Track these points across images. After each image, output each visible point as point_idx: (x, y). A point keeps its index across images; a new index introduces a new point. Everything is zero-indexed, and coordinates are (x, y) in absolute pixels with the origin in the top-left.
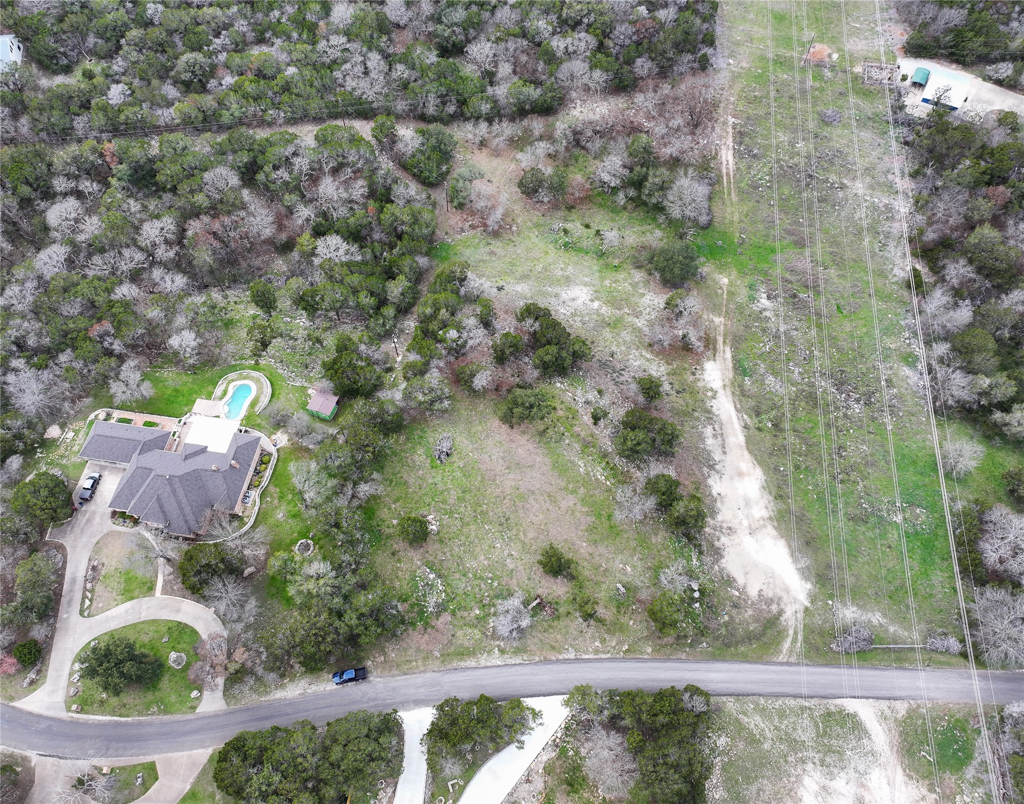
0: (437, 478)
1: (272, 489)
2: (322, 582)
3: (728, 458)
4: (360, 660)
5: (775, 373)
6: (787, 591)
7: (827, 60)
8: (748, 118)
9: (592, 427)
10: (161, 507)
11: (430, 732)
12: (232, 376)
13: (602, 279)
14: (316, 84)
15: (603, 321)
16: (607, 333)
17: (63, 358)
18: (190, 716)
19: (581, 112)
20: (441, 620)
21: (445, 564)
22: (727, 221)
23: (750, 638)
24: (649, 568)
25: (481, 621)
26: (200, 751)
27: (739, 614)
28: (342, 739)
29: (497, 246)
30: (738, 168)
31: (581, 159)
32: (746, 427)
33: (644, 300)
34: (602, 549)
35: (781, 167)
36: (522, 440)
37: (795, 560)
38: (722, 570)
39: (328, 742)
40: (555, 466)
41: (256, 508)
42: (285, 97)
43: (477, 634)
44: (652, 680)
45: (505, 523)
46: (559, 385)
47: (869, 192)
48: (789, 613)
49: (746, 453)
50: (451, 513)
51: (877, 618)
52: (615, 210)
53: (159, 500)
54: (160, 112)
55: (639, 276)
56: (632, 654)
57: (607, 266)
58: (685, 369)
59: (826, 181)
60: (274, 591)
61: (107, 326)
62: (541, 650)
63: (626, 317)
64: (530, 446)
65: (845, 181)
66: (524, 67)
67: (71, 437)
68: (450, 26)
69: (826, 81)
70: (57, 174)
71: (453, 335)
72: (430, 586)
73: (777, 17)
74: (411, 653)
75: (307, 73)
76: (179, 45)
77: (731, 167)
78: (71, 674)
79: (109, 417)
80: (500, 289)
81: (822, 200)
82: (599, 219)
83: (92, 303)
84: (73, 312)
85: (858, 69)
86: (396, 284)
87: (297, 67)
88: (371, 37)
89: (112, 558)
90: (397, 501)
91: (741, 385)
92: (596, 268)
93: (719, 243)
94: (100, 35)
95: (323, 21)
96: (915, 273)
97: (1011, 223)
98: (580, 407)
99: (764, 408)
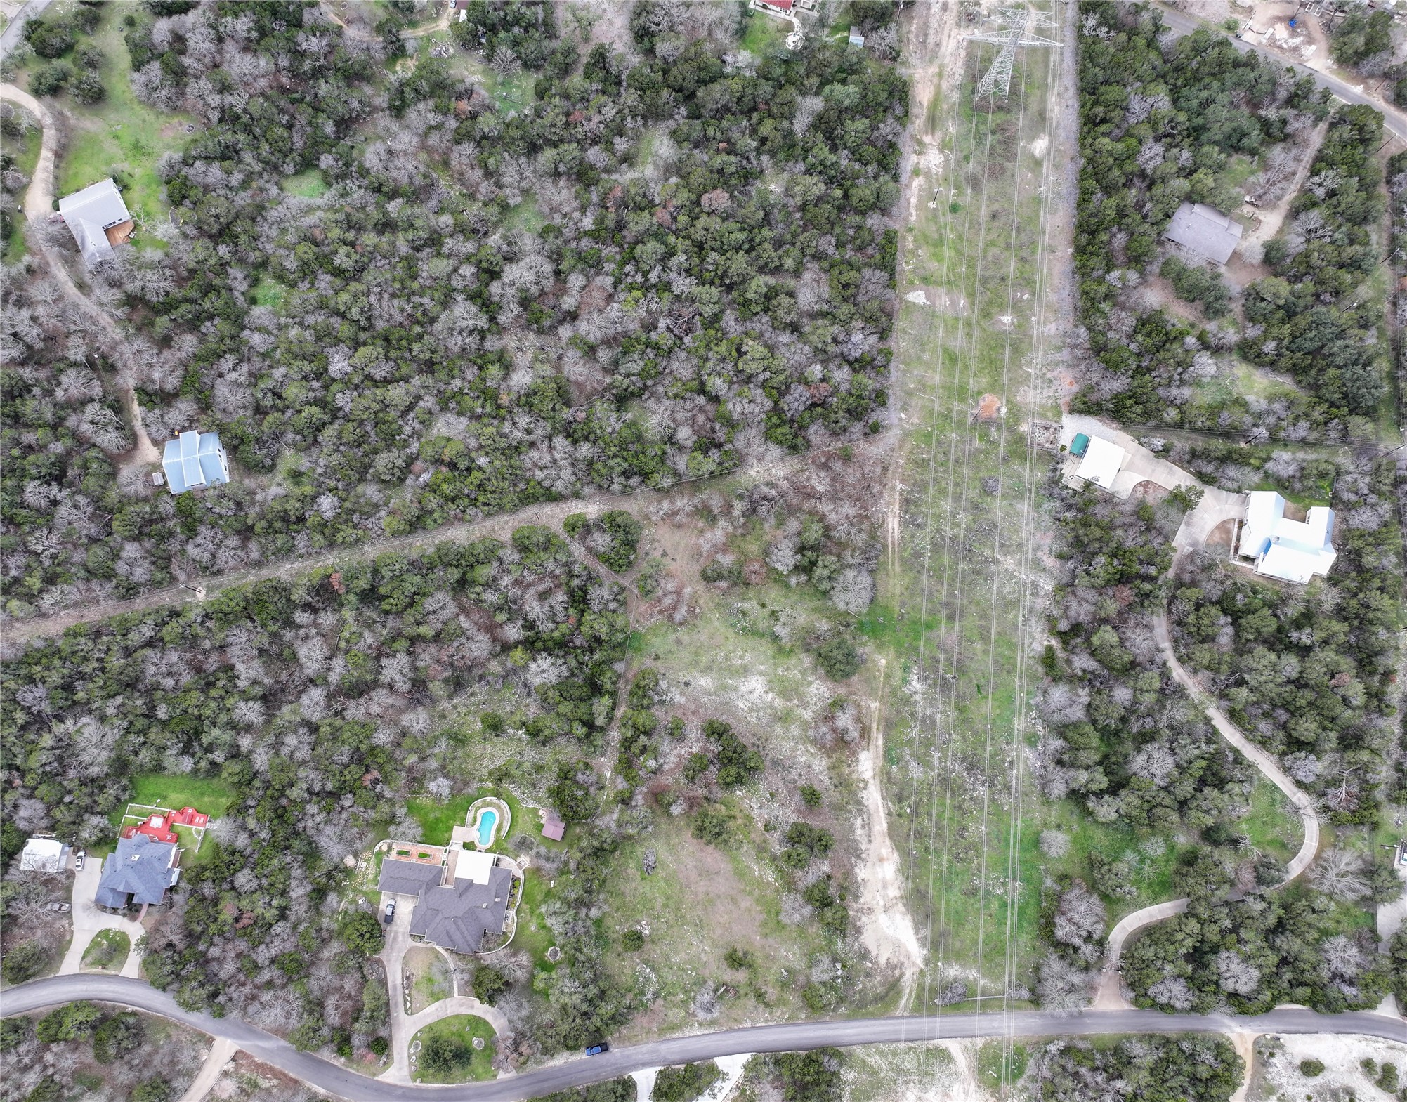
0: (645, 888)
3: (872, 846)
4: (603, 1038)
5: (918, 759)
6: (908, 957)
7: (995, 415)
8: (915, 484)
9: (765, 832)
10: (450, 937)
12: (478, 803)
13: (775, 666)
15: (775, 715)
16: (779, 729)
17: (347, 801)
18: (494, 1082)
19: (758, 472)
20: (657, 1004)
21: (657, 961)
22: (889, 595)
24: (806, 953)
25: (685, 1003)
27: (870, 981)
29: (683, 634)
30: (902, 537)
31: (757, 525)
32: (889, 814)
33: (811, 688)
34: (771, 941)
35: (942, 537)
37: (917, 931)
38: (860, 946)
41: (515, 923)
43: (682, 1013)
44: (806, 1040)
45: (699, 924)
46: (739, 793)
47: (1018, 568)
48: (908, 974)
50: (658, 918)
51: (972, 974)
52: (788, 592)
53: (448, 933)
55: (807, 661)
56: (791, 1021)
58: (842, 762)
59: (981, 554)
61: (375, 773)
62: (727, 1022)
63: (795, 709)
64: (716, 855)
65: (998, 556)
66: (702, 427)
67: (364, 866)
68: (627, 376)
69: (992, 443)
70: (296, 606)
71: (652, 764)
72: (647, 979)
73: (952, 358)
74: (637, 1029)
75: (497, 463)
76: (373, 434)
77: (896, 535)
78: (410, 1056)
79: (390, 849)
80: (687, 684)
81: (977, 573)
82: (774, 595)
83: (358, 748)
84: (345, 760)
85: (1023, 428)
86: (601, 706)
87: (487, 454)
88: (553, 409)
89: (419, 970)
90: (617, 910)
91: (888, 773)
92: (770, 653)
93: (881, 620)
94: (297, 432)
95: (504, 385)
96: (1050, 649)
97: (1132, 622)
98: (755, 814)
99: (905, 794)
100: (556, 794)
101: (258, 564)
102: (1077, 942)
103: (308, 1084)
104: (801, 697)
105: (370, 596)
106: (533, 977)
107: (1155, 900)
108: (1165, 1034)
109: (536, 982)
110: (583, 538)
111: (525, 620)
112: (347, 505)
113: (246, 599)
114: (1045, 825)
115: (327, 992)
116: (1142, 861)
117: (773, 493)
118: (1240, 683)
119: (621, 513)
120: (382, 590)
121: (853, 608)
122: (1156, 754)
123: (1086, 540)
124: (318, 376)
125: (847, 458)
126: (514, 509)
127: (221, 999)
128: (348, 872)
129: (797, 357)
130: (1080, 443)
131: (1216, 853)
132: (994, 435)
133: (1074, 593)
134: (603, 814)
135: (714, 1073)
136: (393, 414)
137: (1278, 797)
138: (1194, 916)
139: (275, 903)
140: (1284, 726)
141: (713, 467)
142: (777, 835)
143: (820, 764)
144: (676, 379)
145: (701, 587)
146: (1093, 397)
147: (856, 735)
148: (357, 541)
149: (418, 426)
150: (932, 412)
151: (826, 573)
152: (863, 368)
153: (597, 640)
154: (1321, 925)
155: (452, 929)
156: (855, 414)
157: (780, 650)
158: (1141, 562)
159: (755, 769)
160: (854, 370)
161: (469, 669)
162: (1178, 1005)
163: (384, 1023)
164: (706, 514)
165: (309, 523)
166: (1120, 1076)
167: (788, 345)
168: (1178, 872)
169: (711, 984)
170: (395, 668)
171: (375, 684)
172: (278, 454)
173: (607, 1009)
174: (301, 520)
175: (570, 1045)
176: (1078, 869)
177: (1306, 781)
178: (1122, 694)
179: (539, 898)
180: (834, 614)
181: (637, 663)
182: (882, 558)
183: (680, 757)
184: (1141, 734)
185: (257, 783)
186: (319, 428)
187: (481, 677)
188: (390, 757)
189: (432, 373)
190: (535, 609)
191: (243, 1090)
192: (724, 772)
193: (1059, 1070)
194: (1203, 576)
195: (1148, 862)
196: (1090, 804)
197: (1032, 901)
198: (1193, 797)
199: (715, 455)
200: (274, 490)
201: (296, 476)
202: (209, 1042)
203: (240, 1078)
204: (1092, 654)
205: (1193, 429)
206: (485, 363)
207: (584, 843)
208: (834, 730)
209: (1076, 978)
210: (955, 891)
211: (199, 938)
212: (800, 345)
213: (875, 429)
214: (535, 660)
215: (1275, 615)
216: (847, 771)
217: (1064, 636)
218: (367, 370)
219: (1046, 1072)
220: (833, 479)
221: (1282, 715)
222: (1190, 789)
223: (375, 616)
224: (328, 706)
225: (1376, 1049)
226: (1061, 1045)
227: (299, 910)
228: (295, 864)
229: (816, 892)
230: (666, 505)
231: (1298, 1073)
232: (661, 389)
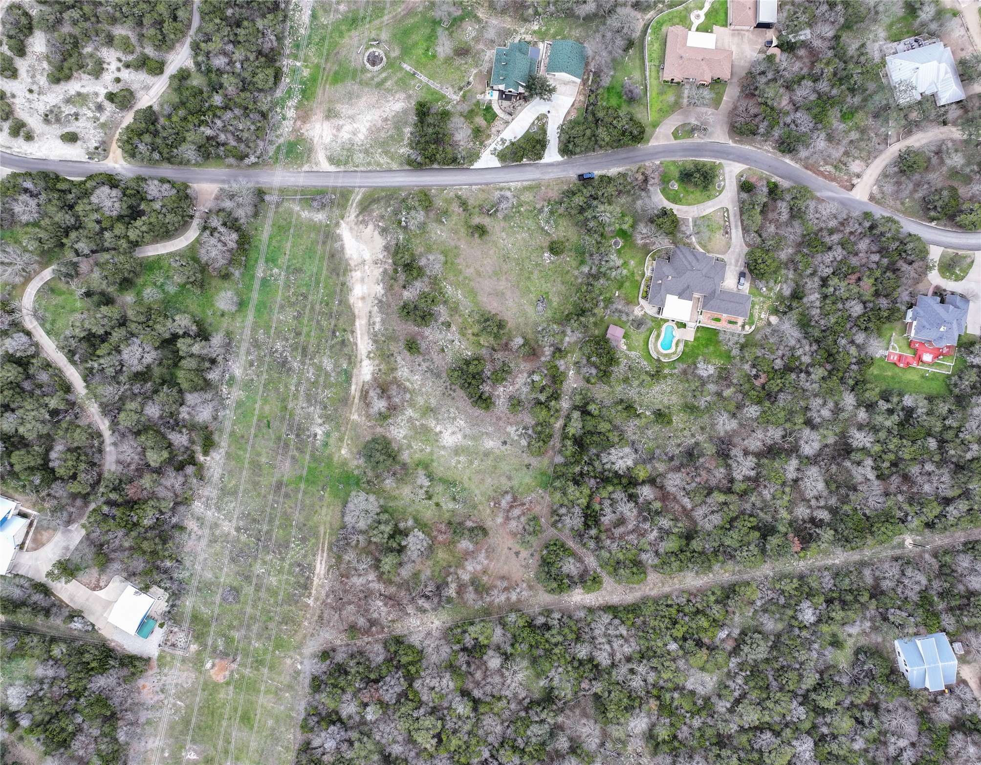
3: (368, 309)
4: (581, 184)
6: (351, 229)
7: (217, 662)
8: (297, 602)
12: (675, 358)
13: (431, 453)
15: (435, 414)
16: (433, 402)
17: (779, 364)
18: (663, 159)
20: (541, 205)
21: (540, 234)
22: (332, 508)
23: (378, 200)
24: (427, 233)
25: (520, 204)
26: (654, 144)
27: (381, 213)
29: (506, 484)
30: (314, 556)
32: (353, 332)
33: (404, 433)
34: (453, 243)
35: (280, 553)
37: (342, 247)
38: (386, 237)
41: (646, 266)
43: (522, 197)
46: (469, 353)
47: (220, 522)
48: (353, 217)
49: (356, 312)
50: (537, 265)
51: (305, 214)
55: (406, 456)
56: (443, 188)
58: (385, 374)
59: (249, 536)
61: (758, 384)
62: (490, 190)
63: (418, 418)
65: (235, 534)
66: (478, 668)
67: (762, 315)
68: (542, 721)
69: (224, 635)
70: (829, 525)
71: (536, 378)
72: (547, 222)
73: (246, 719)
74: (556, 188)
75: (660, 644)
76: (771, 678)
77: (319, 558)
78: (724, 180)
79: (743, 327)
80: (505, 443)
81: (254, 521)
82: (428, 513)
83: (773, 403)
84: (781, 396)
85: (194, 648)
86: (575, 427)
87: (669, 653)
88: (610, 692)
89: (719, 238)
90: (568, 272)
91: (350, 363)
92: (435, 464)
93: (341, 486)
94: (837, 683)
95: (654, 718)
96: (206, 453)
97: (133, 467)
98: (457, 336)
99: (338, 347)
100: (612, 360)
101: (863, 564)
102: (222, 229)
103: (797, 166)
104: (413, 427)
105: (766, 531)
106: (633, 226)
107: (160, 257)
108: (170, 166)
109: (631, 221)
110: (586, 571)
111: (636, 503)
112: (790, 613)
113: (872, 533)
114: (233, 316)
115: (788, 223)
116: (162, 285)
117: (421, 602)
118: (54, 413)
119: (552, 591)
120: (757, 534)
121: (362, 495)
122: (136, 362)
123: (157, 540)
124: (822, 738)
125: (353, 629)
126: (645, 600)
127: (867, 224)
128: (775, 311)
129: (388, 729)
130: (146, 629)
131: (104, 286)
132: (220, 643)
133: (176, 496)
134: (576, 343)
135: (502, 156)
136: (754, 695)
137: (48, 326)
138: (132, 242)
139: (831, 289)
140: (28, 377)
141: (471, 629)
142: (442, 319)
143: (403, 373)
144: (498, 715)
145: (489, 524)
146: (125, 672)
147: (372, 394)
148: (780, 580)
149: (730, 683)
150: (271, 668)
151: (382, 527)
152: (329, 715)
153: (577, 483)
154: (37, 230)
155: (694, 263)
156: (341, 670)
157: (426, 467)
158: (114, 518)
159: (454, 370)
160: (337, 713)
161: (682, 465)
162: (156, 182)
163: (743, 202)
164: (480, 588)
165: (822, 599)
166: (209, 138)
167: (395, 742)
168: (137, 275)
169: (500, 215)
170: (744, 468)
171: (758, 455)
172: (853, 665)
173: (578, 200)
174: (829, 601)
175: (606, 180)
176: (214, 283)
177: (21, 334)
178: (153, 411)
179: (627, 284)
180: (379, 493)
181: (543, 463)
182: (334, 538)
183: (513, 384)
184: (145, 381)
185: (851, 382)
186: (819, 687)
187: (672, 459)
188: (746, 394)
189: (719, 735)
190: (627, 510)
191: (845, 164)
192: (480, 367)
193: (251, 145)
194: (64, 501)
195: (159, 283)
196: (194, 328)
197: (252, 262)
198: (113, 328)
199: (468, 641)
200: (854, 630)
201: (836, 643)
202: (872, 198)
203: (847, 173)
204: (170, 445)
205: (43, 636)
206: (671, 742)
207: (592, 320)
208: (389, 398)
209: (228, 204)
210: (309, 273)
211: (887, 269)
212: (384, 741)
213: (325, 655)
214: (628, 468)
215: (12, 465)
216: (382, 367)
217: (192, 461)
218: (778, 741)
219: (261, 144)
220: (367, 611)
221: (27, 385)
222: (114, 334)
223: (761, 514)
224: (797, 440)
225: (20, 147)
226: (247, 161)
227: (812, 284)
228: (817, 318)
229: (415, 275)
230: (514, 597)
231: (81, 135)
232: (513, 706)
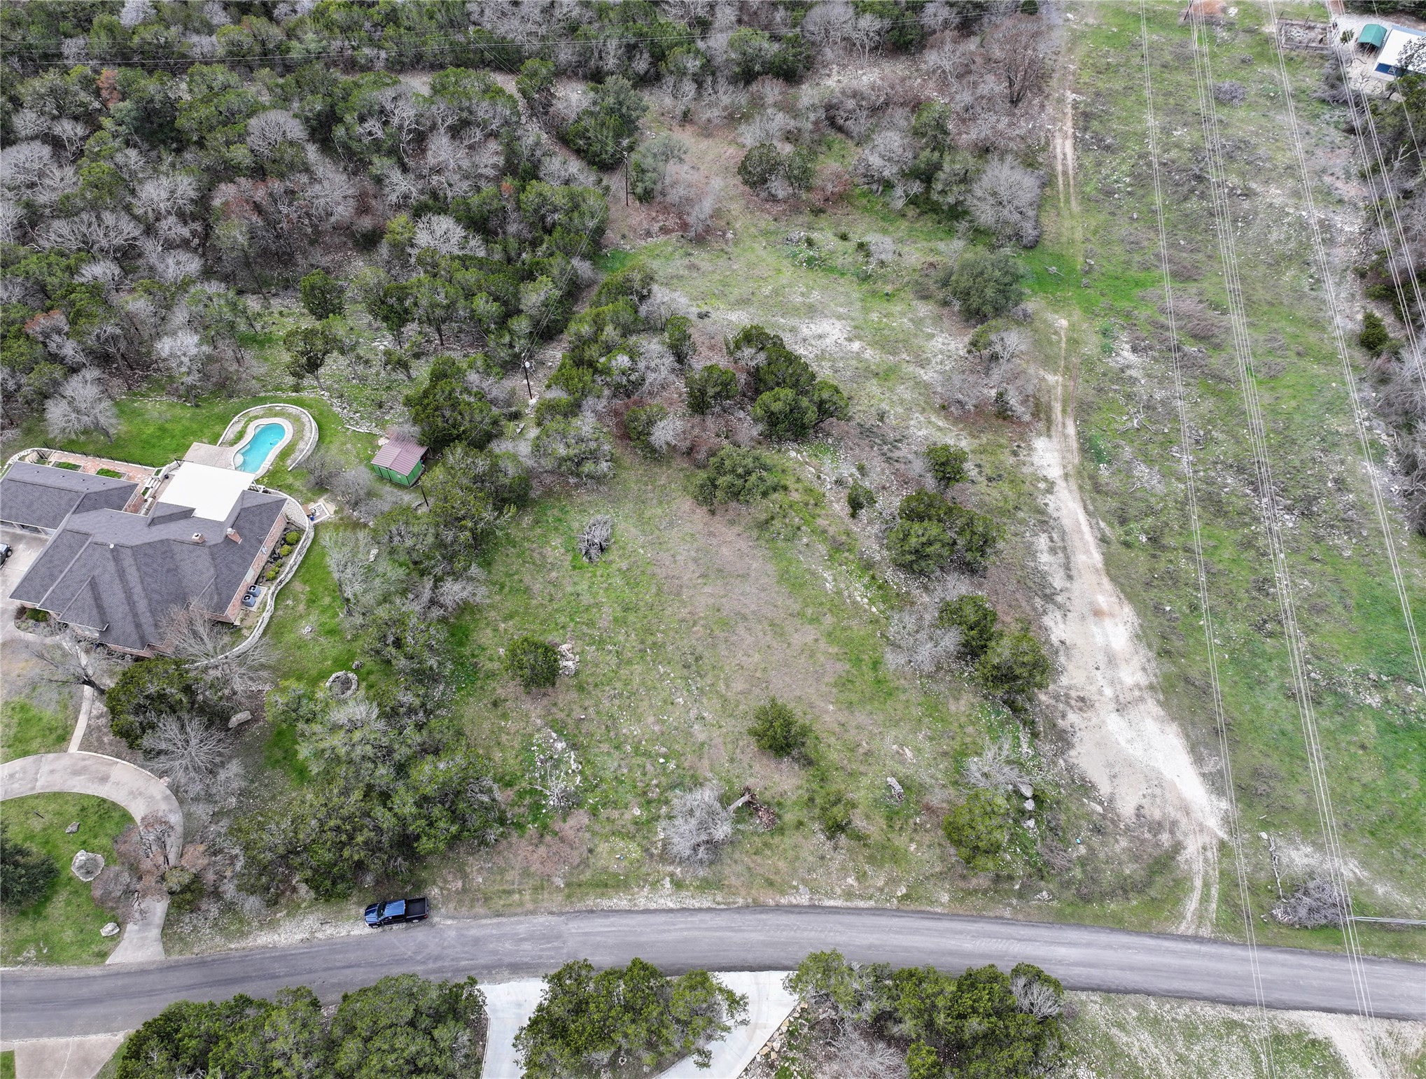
0: (580, 585)
1: (298, 586)
2: (357, 735)
3: (1076, 587)
4: (419, 885)
5: (1149, 462)
6: (1186, 811)
7: (1221, 15)
9: (848, 520)
10: (97, 598)
11: (534, 1023)
13: (866, 310)
14: (439, 16)
15: (867, 369)
16: (873, 387)
18: (93, 971)
19: (839, 81)
20: (571, 822)
21: (585, 727)
22: (1064, 239)
23: (1125, 888)
24: (945, 754)
25: (643, 827)
26: (101, 1037)
27: (1103, 844)
28: (363, 1026)
29: (701, 257)
30: (1081, 166)
31: (836, 147)
32: (1104, 540)
33: (933, 342)
36: (730, 533)
37: (1197, 758)
38: (1070, 768)
39: (338, 1032)
40: (784, 577)
41: (266, 616)
42: (390, 31)
43: (634, 851)
44: (951, 953)
45: (693, 665)
46: (794, 454)
47: (1291, 201)
49: (1105, 581)
50: (600, 644)
51: (1350, 869)
52: (889, 217)
53: (93, 585)
54: (195, 39)
55: (924, 309)
56: (913, 903)
57: (874, 293)
58: (1001, 446)
60: (279, 754)
61: (59, 319)
62: (749, 886)
63: (905, 365)
64: (743, 545)
65: (1253, 185)
69: (1220, 44)
72: (555, 763)
74: (512, 875)
77: (1070, 162)
79: (42, 460)
80: (703, 316)
82: (862, 229)
83: (41, 285)
85: (1270, 29)
91: (1093, 476)
92: (856, 295)
93: (1053, 270)
96: (1371, 322)
99: (1132, 512)
100: (421, 406)
104: (914, 351)
130: (1373, 33)
132: (1222, 35)
147: (1024, 410)
169: (713, 788)
